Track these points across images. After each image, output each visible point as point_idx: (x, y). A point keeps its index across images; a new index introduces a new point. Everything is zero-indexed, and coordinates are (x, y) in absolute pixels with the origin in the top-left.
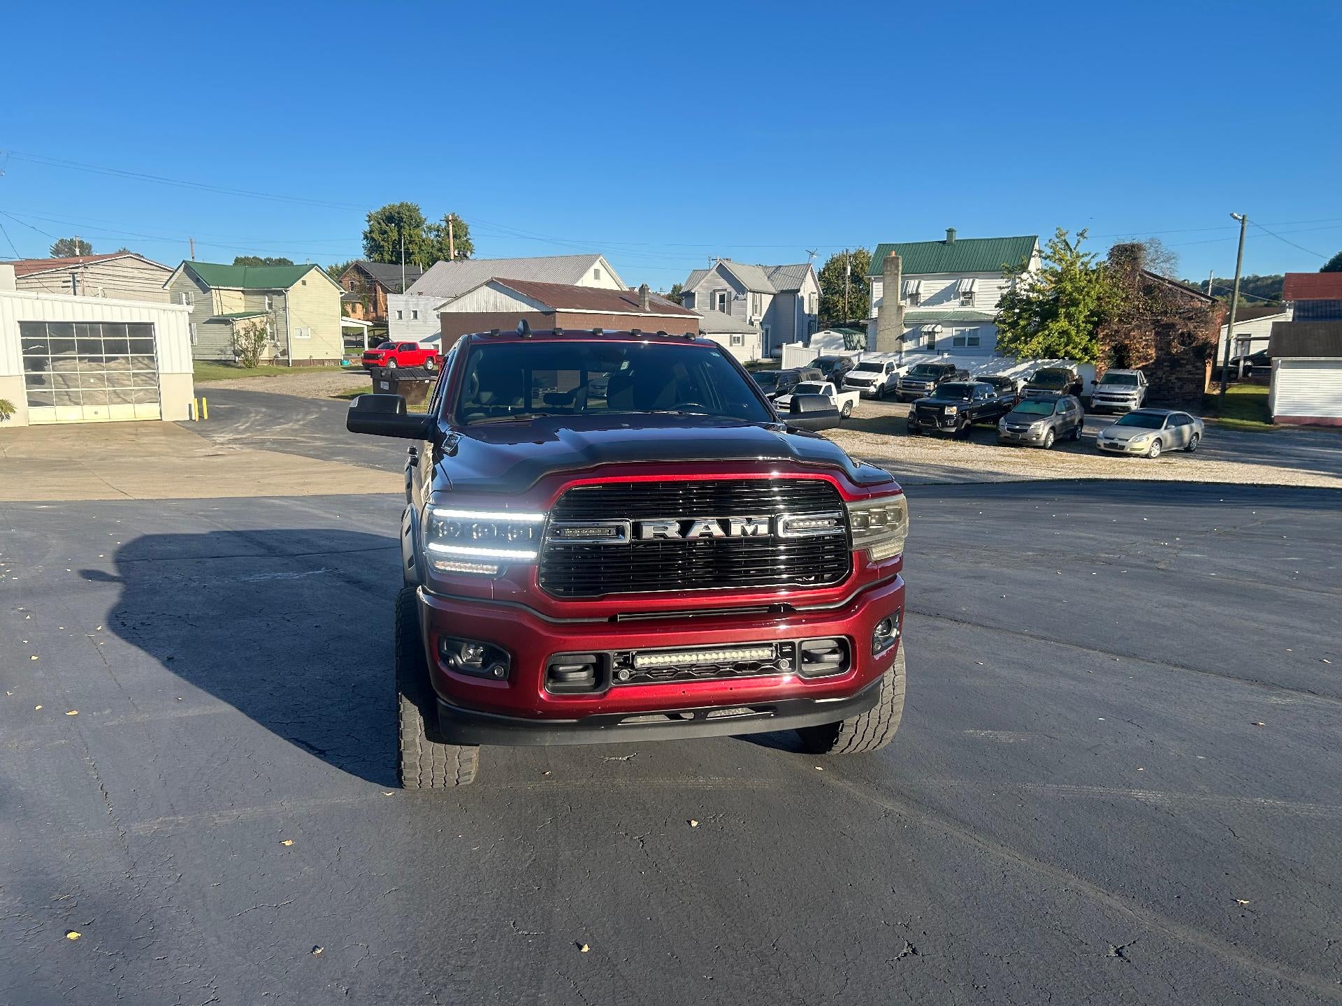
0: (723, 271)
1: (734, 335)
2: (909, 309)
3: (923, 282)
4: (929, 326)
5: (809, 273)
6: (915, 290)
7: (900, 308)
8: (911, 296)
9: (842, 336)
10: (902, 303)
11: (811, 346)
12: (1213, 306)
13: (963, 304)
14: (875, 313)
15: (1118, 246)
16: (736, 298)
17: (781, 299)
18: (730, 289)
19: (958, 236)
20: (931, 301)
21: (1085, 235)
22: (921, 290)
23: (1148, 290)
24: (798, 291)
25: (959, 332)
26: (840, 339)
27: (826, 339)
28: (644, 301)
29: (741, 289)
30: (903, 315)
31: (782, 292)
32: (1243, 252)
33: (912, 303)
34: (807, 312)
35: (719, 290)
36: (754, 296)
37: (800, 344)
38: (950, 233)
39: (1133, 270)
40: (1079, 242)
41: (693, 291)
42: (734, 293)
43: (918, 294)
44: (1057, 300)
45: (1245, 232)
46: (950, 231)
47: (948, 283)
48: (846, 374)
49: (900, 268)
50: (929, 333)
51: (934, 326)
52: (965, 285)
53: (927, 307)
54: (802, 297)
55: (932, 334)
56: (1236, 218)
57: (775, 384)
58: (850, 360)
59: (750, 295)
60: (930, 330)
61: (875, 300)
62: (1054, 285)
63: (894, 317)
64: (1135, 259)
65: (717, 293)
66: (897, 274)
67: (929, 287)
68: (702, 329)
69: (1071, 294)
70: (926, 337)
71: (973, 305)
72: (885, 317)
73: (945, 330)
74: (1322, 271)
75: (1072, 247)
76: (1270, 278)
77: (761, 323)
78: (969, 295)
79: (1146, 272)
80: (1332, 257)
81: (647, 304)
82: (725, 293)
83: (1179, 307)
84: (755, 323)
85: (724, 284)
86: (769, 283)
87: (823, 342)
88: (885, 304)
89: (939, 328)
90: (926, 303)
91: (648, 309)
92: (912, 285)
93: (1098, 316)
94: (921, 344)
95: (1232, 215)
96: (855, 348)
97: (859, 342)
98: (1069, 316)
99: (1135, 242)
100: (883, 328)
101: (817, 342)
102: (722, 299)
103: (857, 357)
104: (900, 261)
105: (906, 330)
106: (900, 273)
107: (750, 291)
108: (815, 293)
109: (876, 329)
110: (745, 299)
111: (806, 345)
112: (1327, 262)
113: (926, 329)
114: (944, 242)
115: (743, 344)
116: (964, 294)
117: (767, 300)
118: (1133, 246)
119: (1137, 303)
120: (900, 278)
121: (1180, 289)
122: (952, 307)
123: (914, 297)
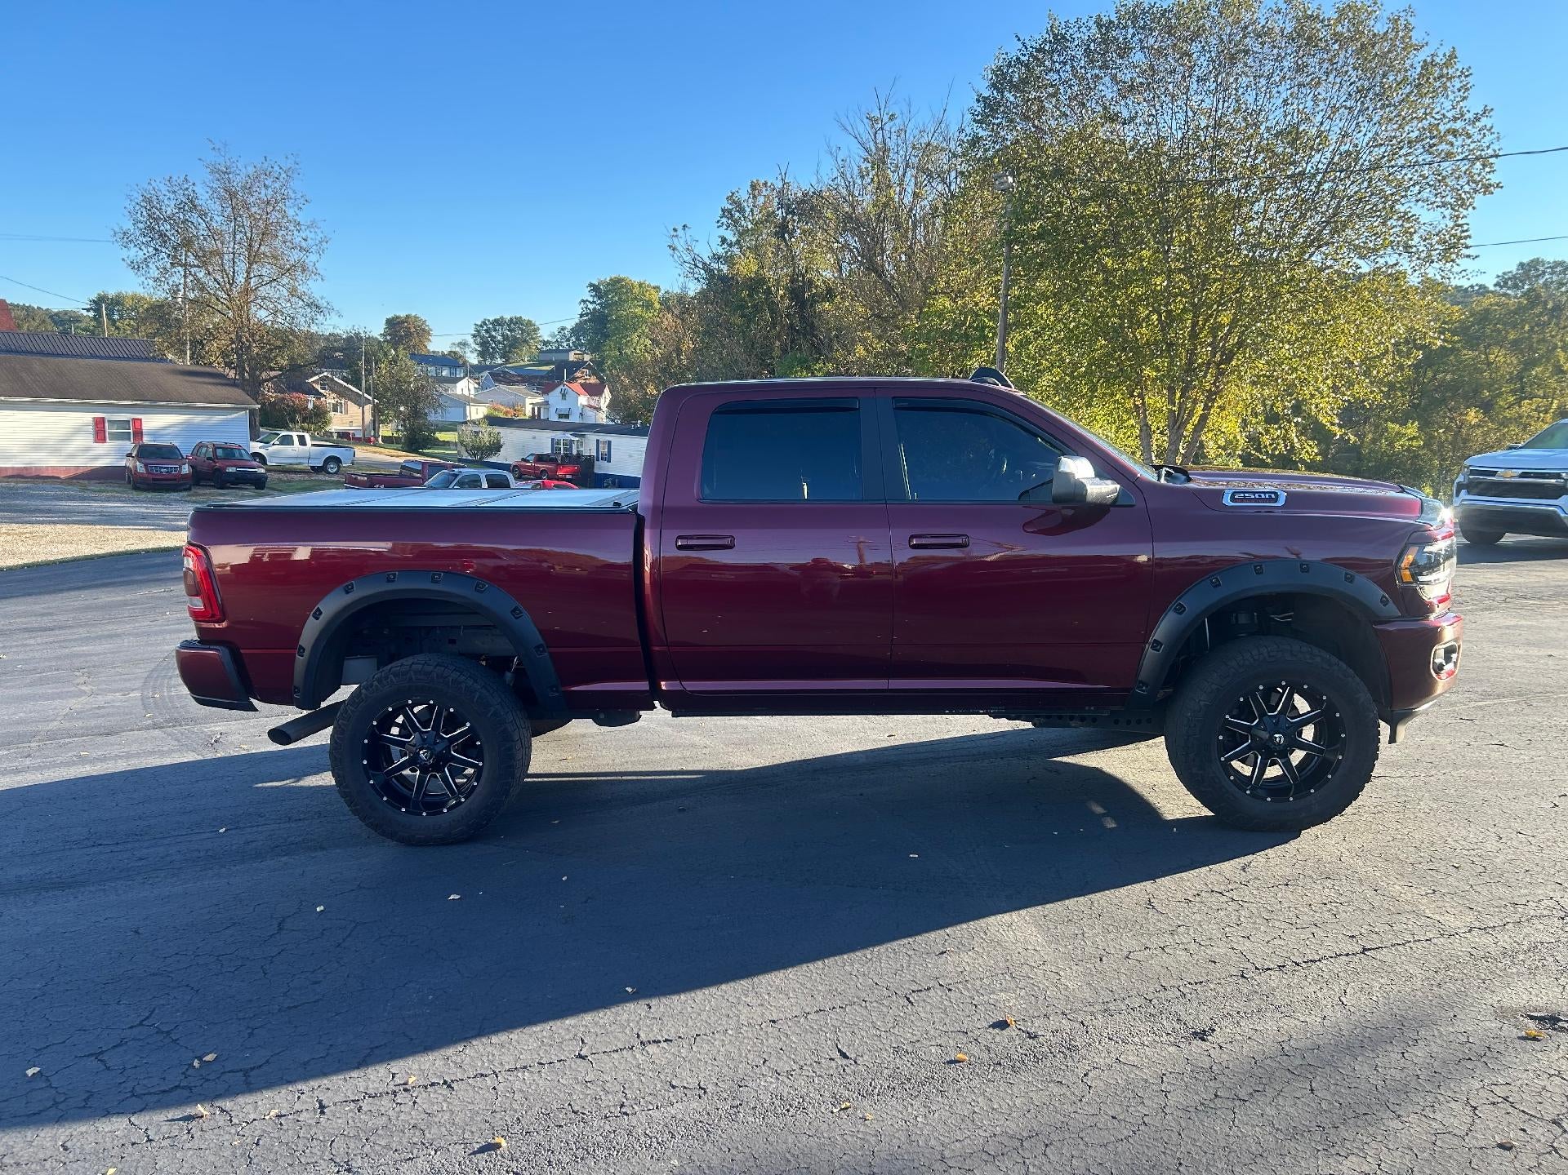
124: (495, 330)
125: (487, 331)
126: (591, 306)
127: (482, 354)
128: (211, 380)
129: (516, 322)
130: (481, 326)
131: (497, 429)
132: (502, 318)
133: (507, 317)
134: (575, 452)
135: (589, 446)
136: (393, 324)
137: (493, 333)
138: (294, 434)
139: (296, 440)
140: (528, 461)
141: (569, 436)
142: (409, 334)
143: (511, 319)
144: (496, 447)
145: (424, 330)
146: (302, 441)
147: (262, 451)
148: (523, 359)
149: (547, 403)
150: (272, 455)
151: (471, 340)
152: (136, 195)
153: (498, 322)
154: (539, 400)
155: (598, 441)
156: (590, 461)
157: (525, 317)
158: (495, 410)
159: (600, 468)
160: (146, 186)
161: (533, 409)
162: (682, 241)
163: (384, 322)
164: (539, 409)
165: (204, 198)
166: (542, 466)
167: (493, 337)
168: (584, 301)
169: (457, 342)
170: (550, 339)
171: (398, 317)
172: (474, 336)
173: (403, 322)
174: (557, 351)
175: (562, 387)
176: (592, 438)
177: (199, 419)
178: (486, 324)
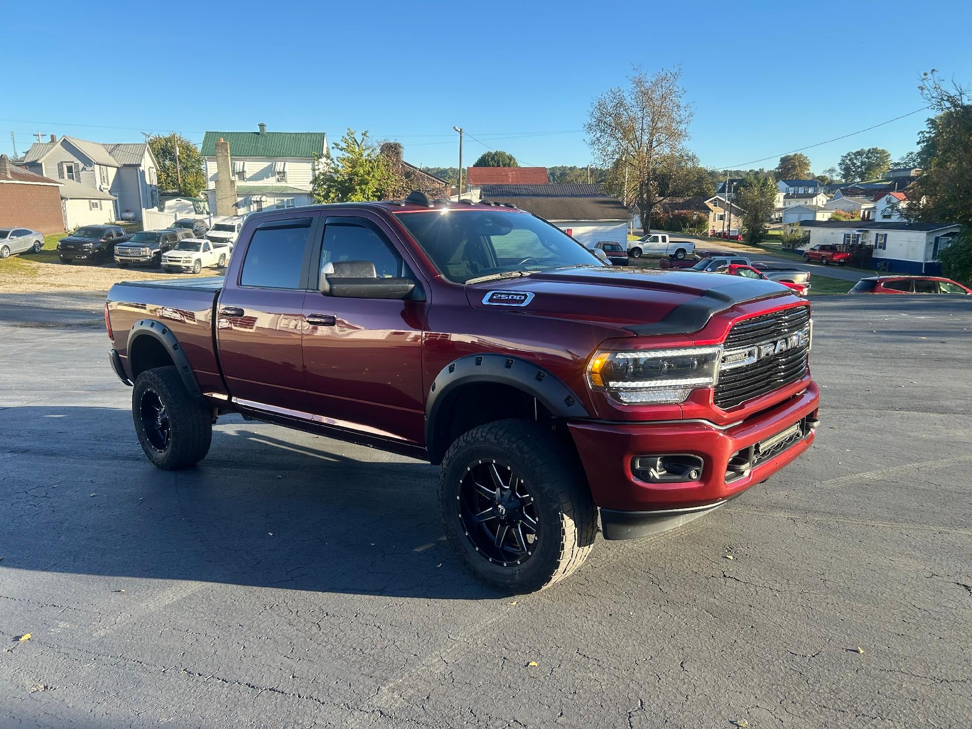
0: (66, 144)
1: (93, 201)
2: (239, 183)
3: (246, 163)
4: (257, 196)
5: (146, 152)
6: (241, 168)
7: (233, 182)
8: (238, 173)
9: (191, 203)
10: (233, 178)
11: (166, 211)
12: (446, 187)
13: (278, 181)
14: (212, 185)
15: (386, 144)
16: (84, 169)
17: (124, 172)
18: (77, 161)
19: (268, 130)
20: (255, 178)
21: (367, 134)
22: (245, 169)
23: (408, 175)
24: (140, 165)
25: (280, 201)
26: (190, 205)
27: (178, 206)
28: (6, 169)
29: (88, 162)
30: (236, 188)
31: (125, 165)
32: (462, 152)
33: (240, 179)
34: (148, 182)
35: (66, 162)
36: (100, 168)
37: (156, 209)
38: (262, 127)
39: (397, 160)
40: (363, 139)
41: (39, 162)
42: (81, 165)
43: (243, 172)
44: (351, 180)
45: (462, 140)
46: (262, 126)
47: (265, 164)
48: (207, 233)
49: (229, 151)
50: (257, 202)
51: (260, 196)
52: (279, 166)
53: (252, 182)
54: (143, 172)
55: (259, 202)
56: (457, 130)
57: (158, 242)
58: (203, 222)
59: (97, 167)
60: (258, 200)
61: (209, 176)
62: (351, 169)
63: (228, 189)
64: (398, 153)
65: (64, 164)
66: (227, 156)
67: (252, 167)
68: (64, 195)
69: (362, 176)
70: (255, 205)
71: (286, 182)
72: (222, 189)
73: (269, 199)
74: (474, 166)
75: (359, 144)
76: (435, 169)
77: (109, 191)
78: (283, 174)
79: (405, 163)
80: (480, 157)
81: (8, 172)
82: (73, 164)
83: (427, 187)
84: (104, 191)
85: (69, 157)
86: (111, 158)
87: (176, 208)
88: (220, 179)
89: (264, 198)
90: (251, 179)
91: (9, 176)
92: (239, 165)
93: (381, 192)
94: (252, 210)
95: (454, 128)
96: (202, 213)
97: (204, 208)
98: (363, 191)
99: (397, 142)
100: (220, 197)
101: (170, 208)
102: (70, 169)
103: (208, 220)
104: (229, 146)
105: (239, 199)
106: (229, 155)
107: (97, 164)
108: (153, 168)
109: (215, 198)
110: (93, 170)
111: (161, 210)
112: (476, 161)
113: (254, 198)
114: (258, 133)
115: (101, 209)
116: (279, 173)
117: (112, 172)
118: (396, 144)
119: (402, 183)
120: (229, 159)
121: (426, 175)
122: (271, 182)
123: (241, 174)
124: (856, 159)
125: (850, 160)
126: (927, 135)
127: (844, 176)
128: (612, 206)
129: (874, 151)
130: (846, 157)
131: (807, 229)
132: (862, 150)
133: (866, 149)
134: (860, 243)
135: (870, 238)
136: (785, 161)
137: (855, 161)
138: (660, 236)
139: (660, 239)
140: (815, 250)
141: (855, 231)
142: (794, 167)
143: (869, 150)
144: (806, 240)
145: (805, 163)
146: (664, 239)
147: (640, 246)
148: (877, 178)
149: (875, 208)
150: (646, 249)
151: (838, 168)
152: (595, 102)
153: (859, 153)
154: (871, 206)
155: (877, 235)
156: (870, 249)
157: (880, 148)
158: (837, 214)
159: (877, 254)
160: (600, 97)
161: (864, 212)
162: (931, 82)
163: (779, 160)
164: (869, 213)
165: (629, 101)
166: (824, 253)
167: (854, 164)
168: (922, 132)
169: (828, 169)
170: (900, 161)
171: (788, 156)
172: (840, 164)
173: (791, 159)
174: (905, 169)
175: (887, 196)
176: (873, 233)
177: (601, 228)
178: (850, 155)
